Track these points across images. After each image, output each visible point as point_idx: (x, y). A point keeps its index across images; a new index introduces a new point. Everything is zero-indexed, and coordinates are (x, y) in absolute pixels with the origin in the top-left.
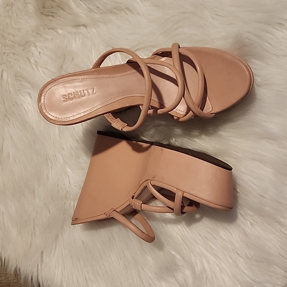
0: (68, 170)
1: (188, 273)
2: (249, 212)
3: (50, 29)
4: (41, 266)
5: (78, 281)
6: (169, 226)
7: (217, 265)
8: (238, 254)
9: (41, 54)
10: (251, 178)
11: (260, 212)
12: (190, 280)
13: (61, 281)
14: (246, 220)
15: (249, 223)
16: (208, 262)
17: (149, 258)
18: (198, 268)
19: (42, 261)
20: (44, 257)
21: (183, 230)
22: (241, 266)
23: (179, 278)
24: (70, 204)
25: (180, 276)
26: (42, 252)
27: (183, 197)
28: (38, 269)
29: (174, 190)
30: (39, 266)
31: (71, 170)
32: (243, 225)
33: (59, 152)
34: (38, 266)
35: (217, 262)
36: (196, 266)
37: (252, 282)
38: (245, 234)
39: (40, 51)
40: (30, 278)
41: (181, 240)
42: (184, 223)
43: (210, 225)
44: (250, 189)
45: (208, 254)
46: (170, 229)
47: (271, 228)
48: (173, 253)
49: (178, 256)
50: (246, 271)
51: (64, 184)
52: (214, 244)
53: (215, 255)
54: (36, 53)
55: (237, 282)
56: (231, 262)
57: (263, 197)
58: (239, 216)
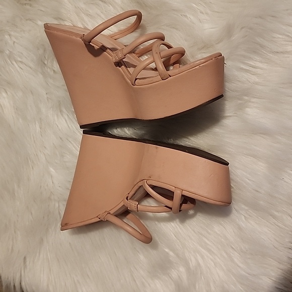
0: (51, 169)
1: (182, 269)
2: (243, 206)
3: (27, 20)
4: (24, 272)
5: (66, 285)
6: (162, 224)
7: (212, 260)
8: (233, 248)
9: (15, 44)
10: (245, 174)
11: (254, 206)
12: (184, 277)
13: (48, 285)
14: (240, 214)
15: (243, 217)
16: (202, 257)
17: (142, 257)
18: (193, 264)
19: (25, 266)
20: (28, 263)
21: (176, 227)
22: (235, 260)
23: (173, 276)
24: (54, 205)
25: (174, 274)
26: (25, 258)
27: (182, 195)
28: (21, 276)
29: (172, 189)
30: (23, 272)
31: (54, 169)
32: (237, 220)
33: (40, 151)
34: (21, 271)
35: (211, 257)
36: (190, 262)
37: (247, 275)
38: (240, 228)
39: (15, 40)
40: (12, 284)
41: (174, 236)
42: (177, 220)
43: (204, 221)
44: (245, 184)
45: (203, 250)
46: (163, 226)
47: (266, 222)
48: (167, 250)
49: (171, 253)
50: (241, 265)
51: (47, 185)
52: (208, 240)
53: (209, 251)
54: (10, 42)
55: (232, 276)
56: (226, 256)
57: (257, 191)
58: (234, 211)
